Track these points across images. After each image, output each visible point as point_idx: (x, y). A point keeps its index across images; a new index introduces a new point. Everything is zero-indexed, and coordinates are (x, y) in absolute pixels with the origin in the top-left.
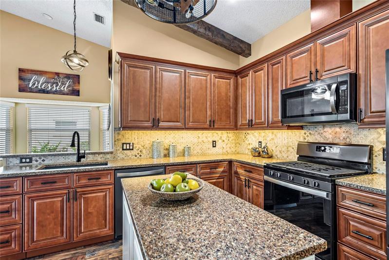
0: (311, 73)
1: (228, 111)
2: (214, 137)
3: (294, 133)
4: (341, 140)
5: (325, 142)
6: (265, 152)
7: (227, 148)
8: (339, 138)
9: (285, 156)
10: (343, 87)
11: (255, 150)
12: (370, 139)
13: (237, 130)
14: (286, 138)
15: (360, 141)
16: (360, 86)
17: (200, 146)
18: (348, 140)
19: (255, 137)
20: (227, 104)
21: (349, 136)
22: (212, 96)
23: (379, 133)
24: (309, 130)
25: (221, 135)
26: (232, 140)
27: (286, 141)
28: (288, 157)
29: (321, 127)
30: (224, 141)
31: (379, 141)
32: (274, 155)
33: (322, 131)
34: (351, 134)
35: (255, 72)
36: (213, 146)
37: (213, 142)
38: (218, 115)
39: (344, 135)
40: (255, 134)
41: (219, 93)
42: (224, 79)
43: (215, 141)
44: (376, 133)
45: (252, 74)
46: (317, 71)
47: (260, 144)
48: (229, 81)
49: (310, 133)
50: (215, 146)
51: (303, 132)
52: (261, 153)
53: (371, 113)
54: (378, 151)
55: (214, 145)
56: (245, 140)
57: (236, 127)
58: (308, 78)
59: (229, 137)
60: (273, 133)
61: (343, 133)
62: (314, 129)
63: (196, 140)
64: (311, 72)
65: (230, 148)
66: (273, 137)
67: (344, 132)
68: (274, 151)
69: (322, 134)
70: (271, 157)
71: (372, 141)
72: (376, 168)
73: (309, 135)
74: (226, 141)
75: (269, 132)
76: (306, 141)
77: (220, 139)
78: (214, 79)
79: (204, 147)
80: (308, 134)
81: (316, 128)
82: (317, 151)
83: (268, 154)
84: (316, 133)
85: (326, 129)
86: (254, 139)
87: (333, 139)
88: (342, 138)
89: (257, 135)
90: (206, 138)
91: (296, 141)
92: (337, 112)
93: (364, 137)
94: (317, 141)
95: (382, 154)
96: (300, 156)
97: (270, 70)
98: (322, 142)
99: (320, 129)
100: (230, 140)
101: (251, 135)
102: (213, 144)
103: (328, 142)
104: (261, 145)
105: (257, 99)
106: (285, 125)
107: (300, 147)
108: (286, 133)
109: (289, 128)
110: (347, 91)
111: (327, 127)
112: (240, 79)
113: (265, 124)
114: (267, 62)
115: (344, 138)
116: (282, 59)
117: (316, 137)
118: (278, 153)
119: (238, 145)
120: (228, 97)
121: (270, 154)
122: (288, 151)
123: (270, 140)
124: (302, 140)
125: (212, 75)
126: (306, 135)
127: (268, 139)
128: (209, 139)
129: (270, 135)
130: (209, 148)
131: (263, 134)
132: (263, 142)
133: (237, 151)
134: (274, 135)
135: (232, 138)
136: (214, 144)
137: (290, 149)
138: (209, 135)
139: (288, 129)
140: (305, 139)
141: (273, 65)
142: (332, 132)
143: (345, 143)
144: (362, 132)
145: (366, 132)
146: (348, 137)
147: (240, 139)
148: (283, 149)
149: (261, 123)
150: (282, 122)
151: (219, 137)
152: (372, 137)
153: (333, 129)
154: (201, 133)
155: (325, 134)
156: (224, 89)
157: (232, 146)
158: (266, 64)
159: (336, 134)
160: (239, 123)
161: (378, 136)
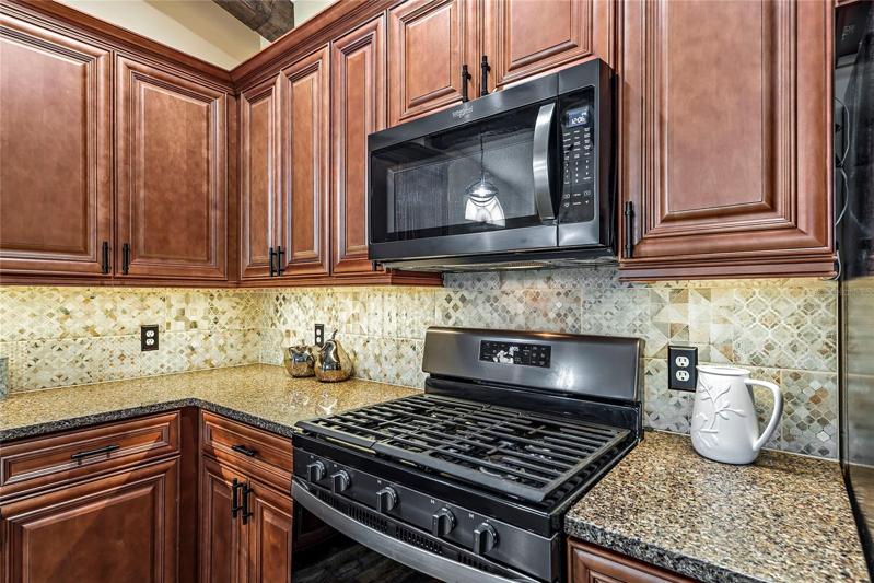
0: (467, 76)
1: (198, 214)
2: (149, 313)
3: (416, 296)
4: (549, 321)
5: (504, 327)
6: (331, 363)
7: (207, 350)
8: (546, 315)
9: (392, 374)
10: (578, 117)
11: (297, 353)
12: (632, 317)
13: (238, 285)
14: (393, 315)
15: (605, 323)
16: (626, 119)
17: (72, 351)
18: (570, 320)
19: (305, 309)
20: (196, 189)
21: (574, 306)
22: (121, 144)
23: (658, 299)
24: (460, 286)
25: (183, 305)
26: (230, 321)
27: (394, 324)
28: (398, 376)
29: (493, 279)
30: (194, 325)
31: (657, 325)
32: (359, 371)
33: (497, 292)
34: (577, 300)
35: (294, 78)
36: (145, 347)
37: (144, 329)
38: (151, 226)
39: (559, 305)
40: (305, 299)
41: (155, 140)
42: (178, 91)
43: (155, 329)
44: (648, 299)
45: (283, 86)
46: (486, 68)
47: (319, 332)
48: (204, 105)
49: (463, 299)
50: (155, 347)
51: (442, 292)
52: (318, 364)
53: (663, 221)
54: (655, 357)
55: (150, 342)
56: (276, 321)
57: (231, 275)
58: (458, 95)
59: (216, 311)
60: (355, 298)
61: (554, 299)
62: (473, 286)
63: (50, 327)
64: (465, 67)
65: (222, 348)
66: (357, 310)
67: (559, 294)
68: (361, 357)
69: (496, 299)
70: (350, 377)
71: (638, 323)
72: (649, 414)
73: (460, 304)
74: (204, 325)
75: (346, 294)
76: (450, 323)
77: (177, 319)
78: (126, 80)
79: (96, 354)
80: (456, 299)
81: (479, 280)
82: (482, 358)
83: (338, 368)
84: (481, 298)
85: (509, 285)
86: (302, 317)
87: (527, 318)
88: (552, 315)
89: (310, 304)
90: (110, 314)
91: (421, 325)
92: (556, 215)
93: (615, 311)
94: (481, 326)
95: (666, 366)
96: (432, 375)
97: (339, 68)
98: (496, 326)
99: (492, 284)
100: (223, 320)
101: (294, 305)
102: (144, 338)
103: (513, 327)
104: (322, 336)
105: (299, 175)
106: (385, 267)
107: (434, 343)
108: (393, 298)
109: (400, 278)
110: (592, 132)
111: (512, 278)
112: (247, 104)
113: (321, 265)
114: (329, 39)
115: (559, 315)
116: (376, 28)
117: (480, 309)
118: (370, 363)
119: (252, 336)
120: (197, 165)
121: (346, 367)
122: (399, 357)
123: (349, 322)
124: (438, 320)
125: (121, 61)
126: (452, 304)
127: (343, 316)
128: (124, 320)
129: (349, 302)
130: (122, 357)
131: (328, 302)
132: (326, 326)
133: (250, 358)
134: (359, 305)
135: (232, 313)
136: (149, 338)
137: (406, 349)
138: (124, 305)
139: (393, 284)
140: (448, 317)
141: (347, 52)
142: (525, 293)
143: (562, 332)
144: (609, 294)
145: (621, 295)
146: (571, 310)
147: (261, 317)
148: (386, 352)
149: (312, 263)
150: (371, 255)
151: (174, 312)
152: (637, 313)
153: (528, 284)
154: (81, 298)
155: (504, 300)
156: (181, 132)
157: (232, 340)
158: (327, 49)
159: (535, 299)
160: (245, 263)
161: (654, 306)
